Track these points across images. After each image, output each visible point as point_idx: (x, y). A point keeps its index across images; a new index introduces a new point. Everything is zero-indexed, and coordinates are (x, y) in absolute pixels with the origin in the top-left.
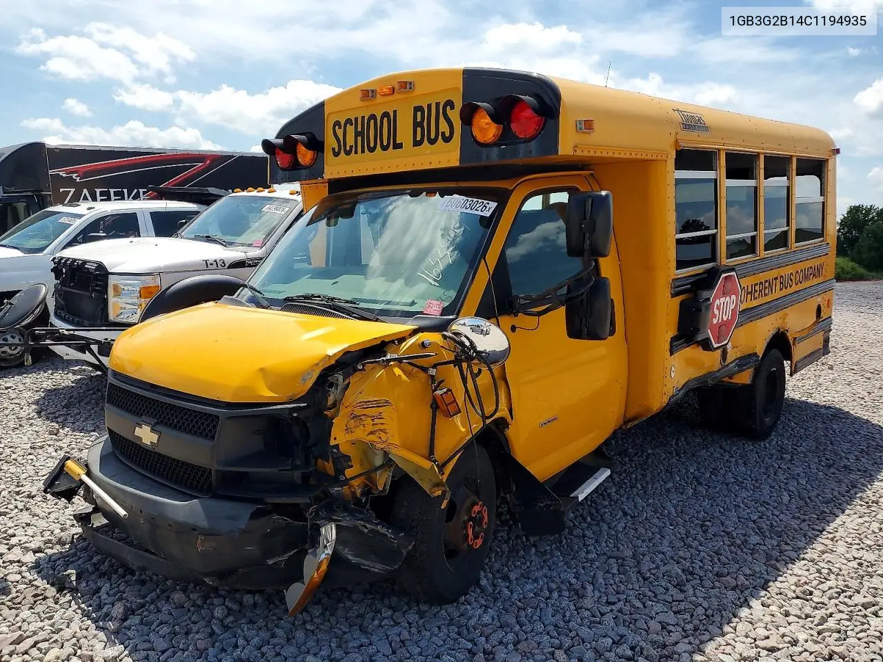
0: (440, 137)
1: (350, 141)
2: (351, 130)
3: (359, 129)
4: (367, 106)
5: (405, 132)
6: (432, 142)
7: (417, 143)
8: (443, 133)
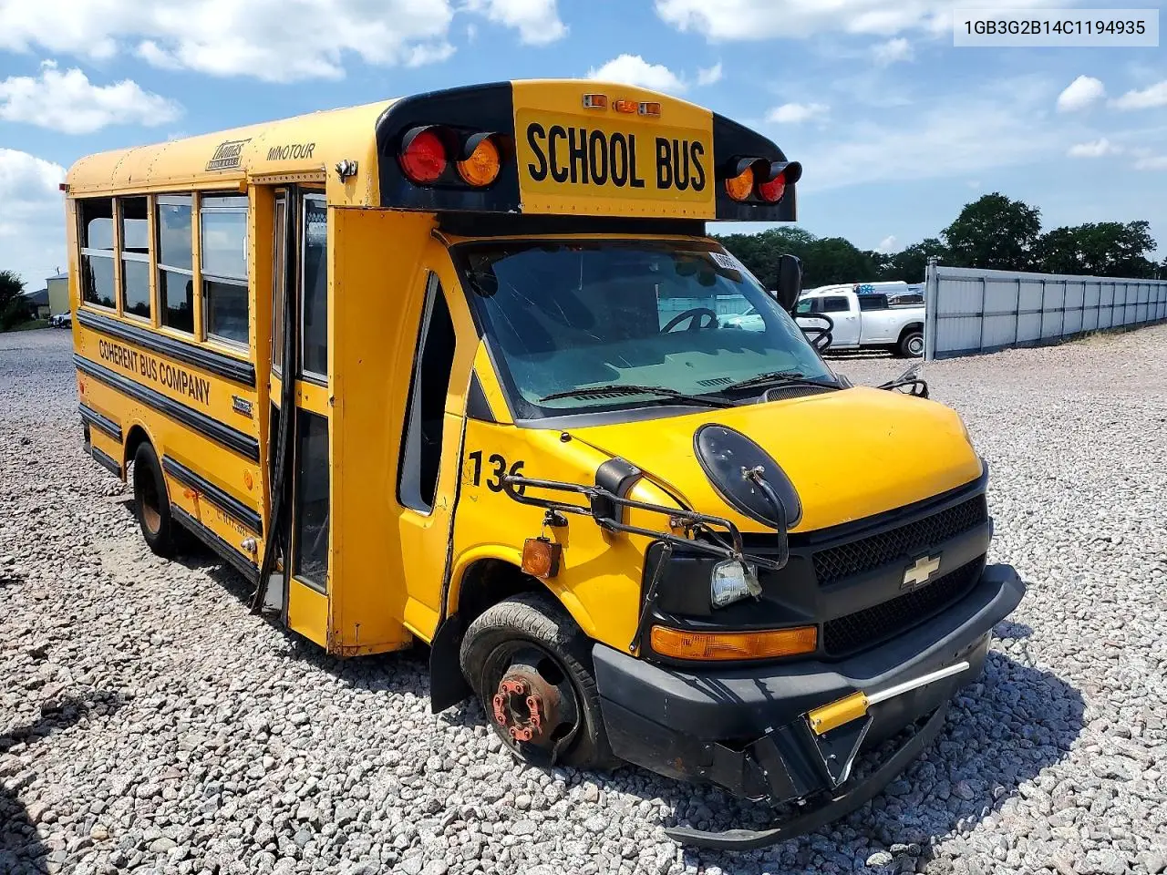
0: (690, 183)
1: (563, 161)
2: (562, 145)
3: (578, 147)
4: (590, 118)
5: (646, 167)
6: (682, 187)
7: (662, 185)
8: (693, 179)
